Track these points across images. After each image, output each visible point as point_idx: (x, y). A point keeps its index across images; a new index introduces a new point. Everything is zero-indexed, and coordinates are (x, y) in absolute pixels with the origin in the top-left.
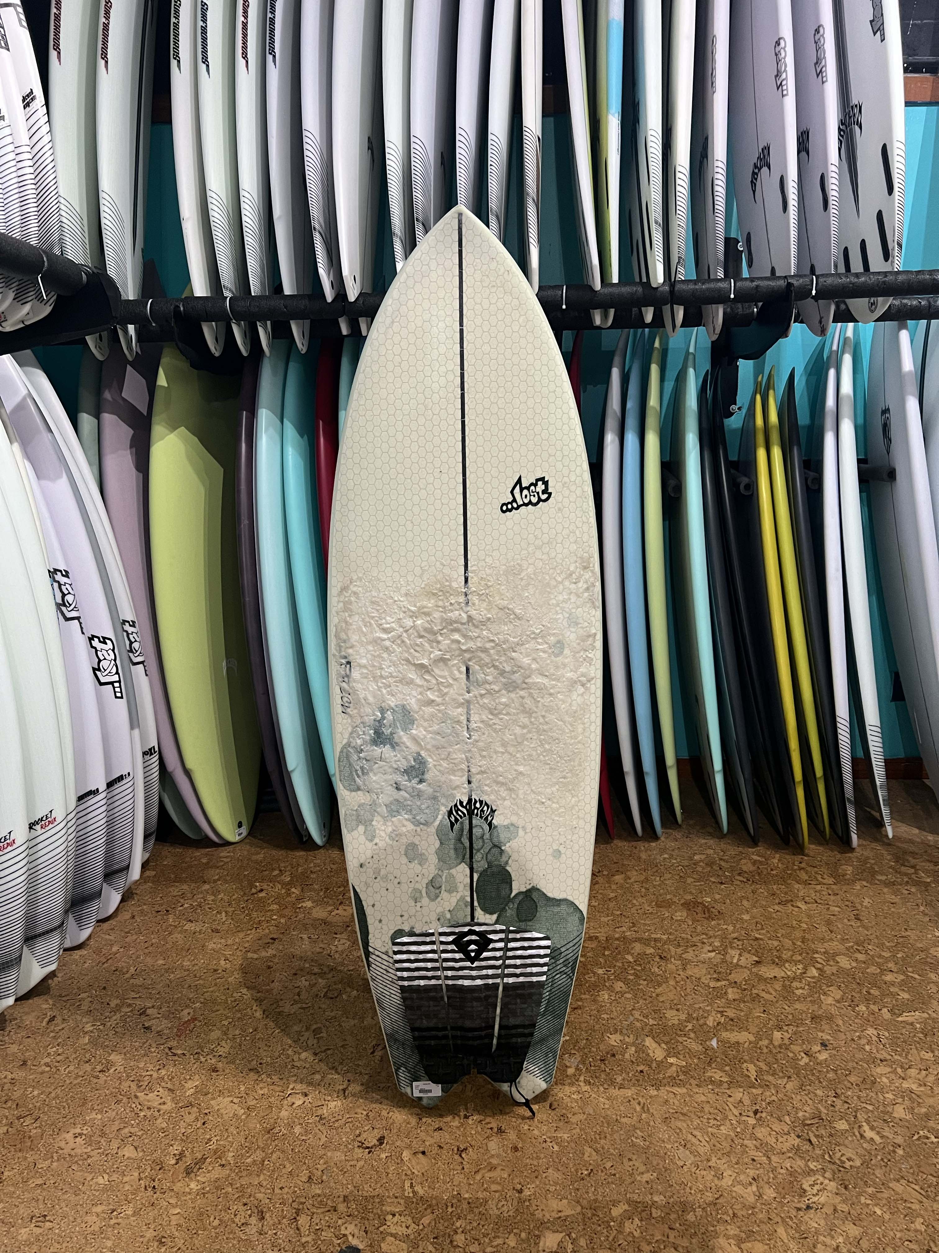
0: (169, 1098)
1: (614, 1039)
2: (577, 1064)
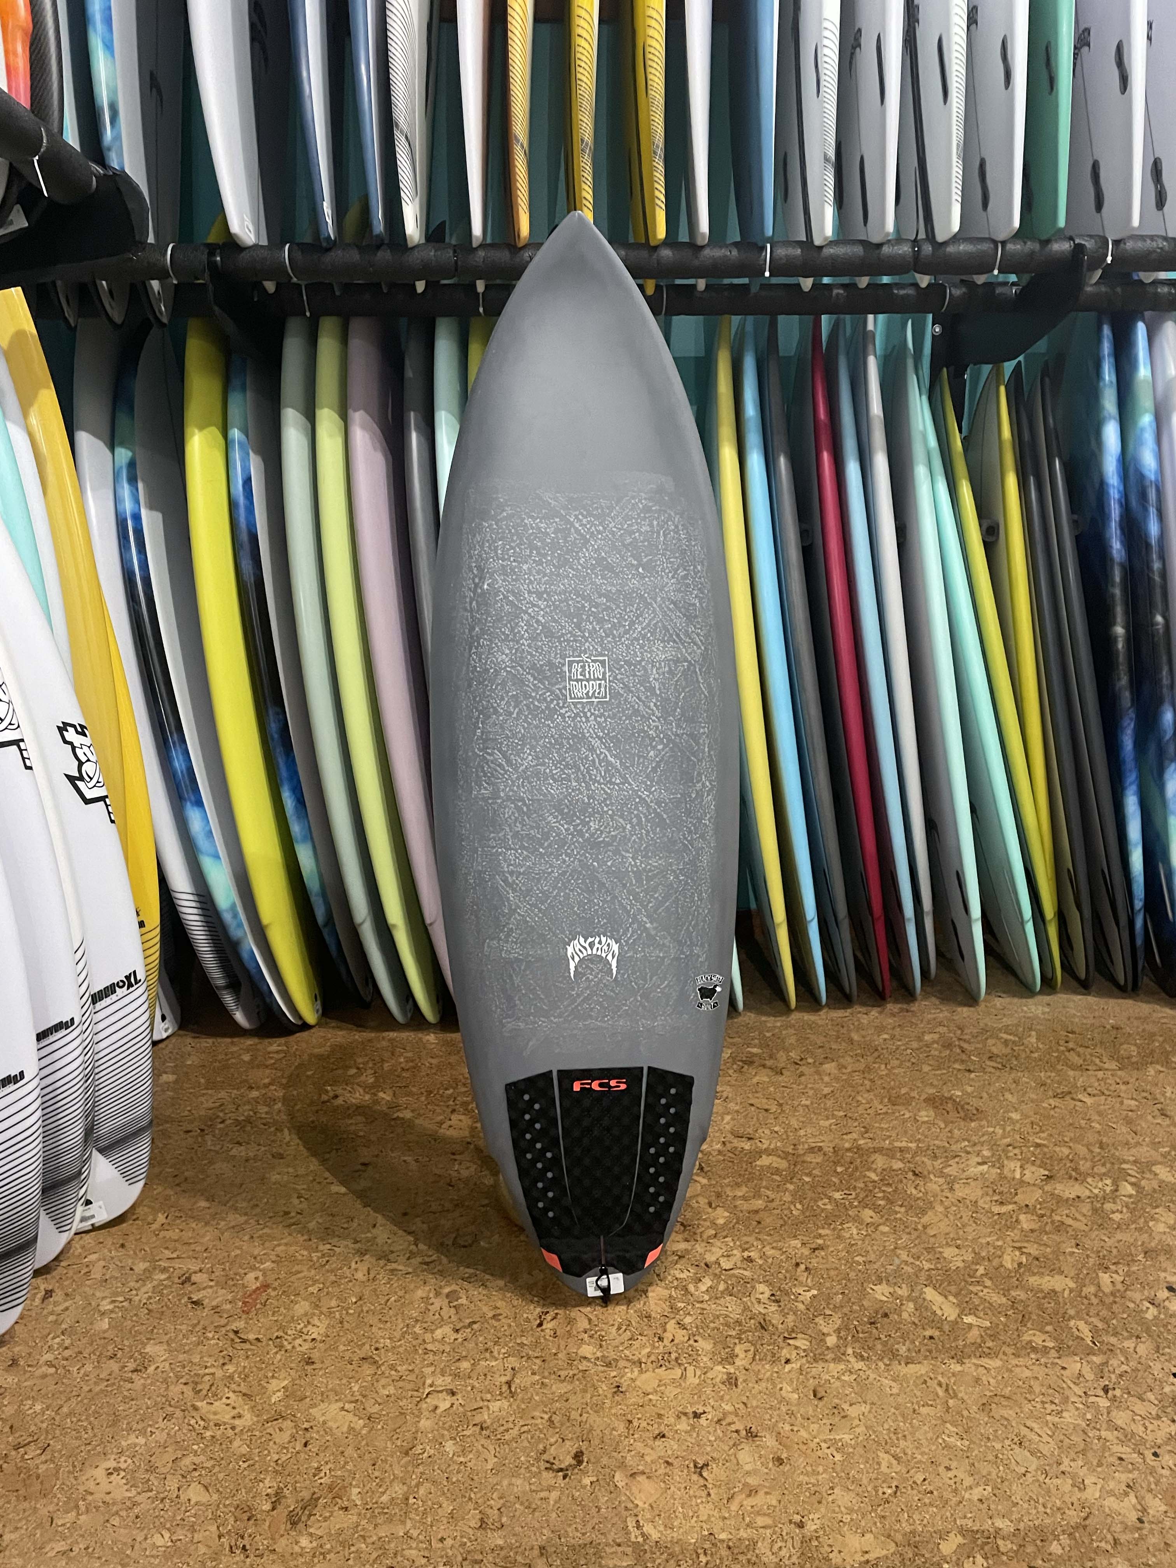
1: (881, 1292)
2: (838, 1331)
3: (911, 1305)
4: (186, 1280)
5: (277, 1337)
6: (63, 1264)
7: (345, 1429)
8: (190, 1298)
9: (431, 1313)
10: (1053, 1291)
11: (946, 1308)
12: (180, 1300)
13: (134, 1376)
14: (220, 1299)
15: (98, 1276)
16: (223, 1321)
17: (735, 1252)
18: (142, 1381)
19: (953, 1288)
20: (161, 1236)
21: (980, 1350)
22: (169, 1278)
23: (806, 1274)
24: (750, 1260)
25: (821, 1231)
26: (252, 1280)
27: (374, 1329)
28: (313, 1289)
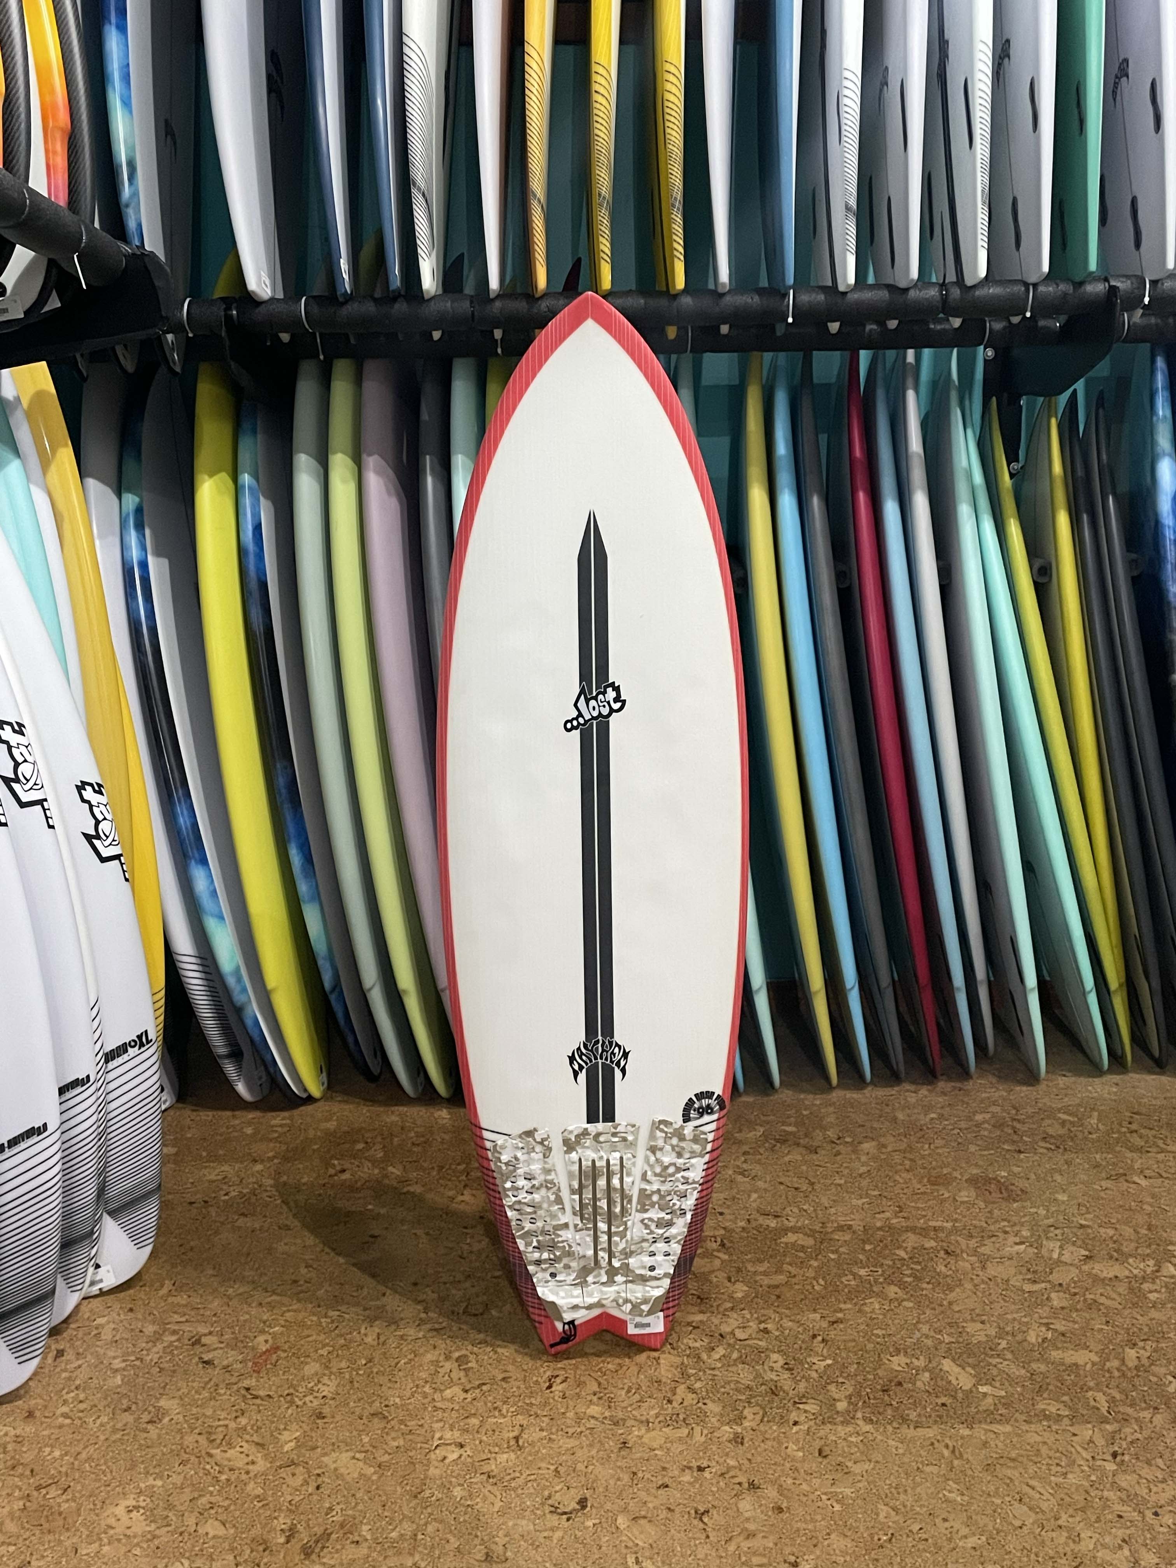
0: (259, 1455)
1: (897, 1363)
2: (850, 1397)
3: (927, 1375)
4: (196, 1342)
5: (288, 1394)
6: (73, 1326)
7: (356, 1475)
8: (201, 1358)
9: (440, 1375)
10: (1075, 1364)
11: (962, 1379)
12: (191, 1360)
13: (150, 1427)
14: (231, 1359)
15: (109, 1337)
16: (234, 1380)
17: (751, 1323)
18: (157, 1431)
19: (971, 1361)
20: (169, 1301)
21: (992, 1417)
22: (179, 1340)
23: (822, 1345)
24: (766, 1331)
25: (842, 1306)
26: (262, 1343)
27: (384, 1388)
28: (324, 1352)
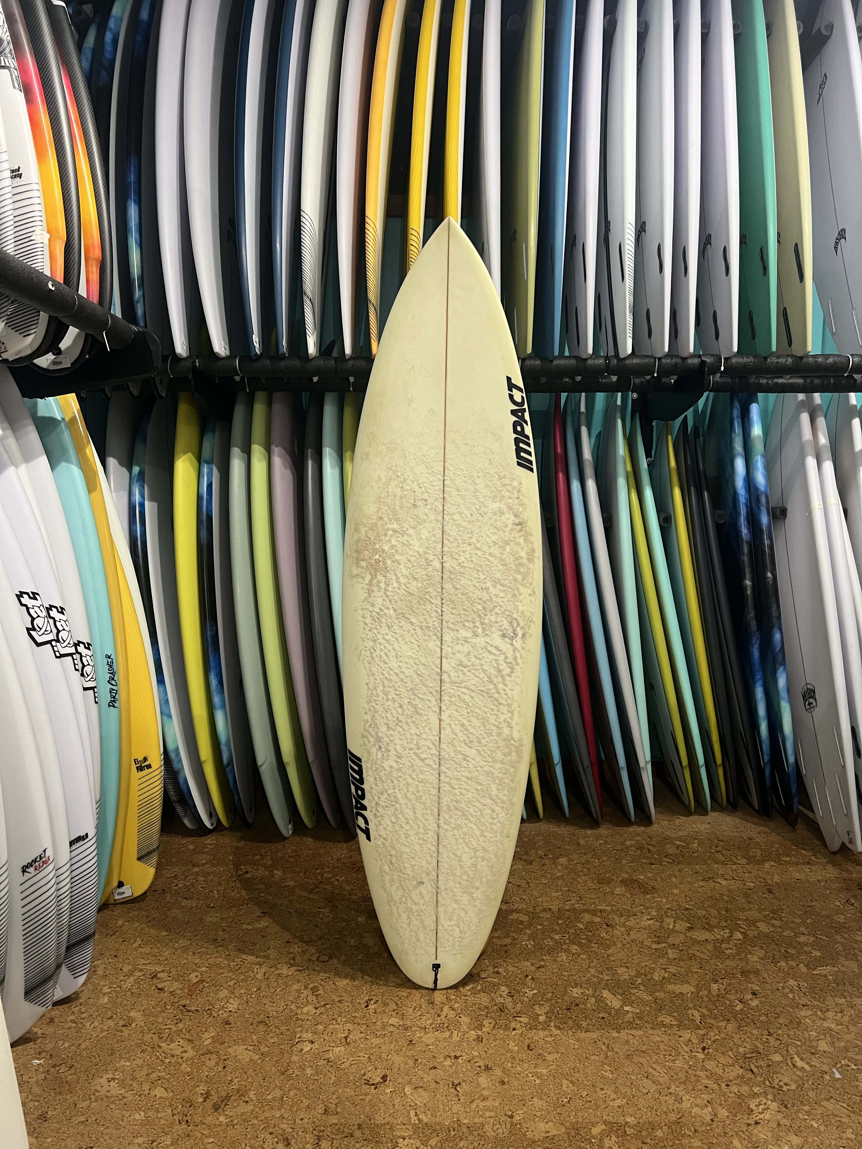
1: (576, 992)
2: (547, 1013)
3: (593, 999)
4: (155, 976)
5: (209, 1010)
7: (248, 1060)
8: (156, 986)
9: (301, 998)
10: (681, 993)
11: (614, 1002)
12: (150, 987)
13: (124, 1029)
14: (175, 987)
15: (102, 973)
16: (176, 1000)
17: (489, 968)
18: (128, 1031)
19: (620, 991)
20: (139, 951)
21: (631, 1026)
22: (144, 975)
23: (531, 982)
24: (498, 973)
25: (544, 957)
26: (193, 978)
27: (267, 1006)
28: (231, 983)
